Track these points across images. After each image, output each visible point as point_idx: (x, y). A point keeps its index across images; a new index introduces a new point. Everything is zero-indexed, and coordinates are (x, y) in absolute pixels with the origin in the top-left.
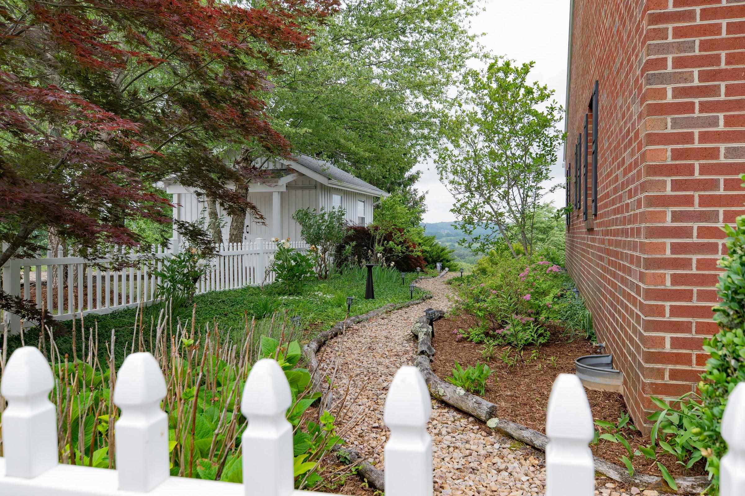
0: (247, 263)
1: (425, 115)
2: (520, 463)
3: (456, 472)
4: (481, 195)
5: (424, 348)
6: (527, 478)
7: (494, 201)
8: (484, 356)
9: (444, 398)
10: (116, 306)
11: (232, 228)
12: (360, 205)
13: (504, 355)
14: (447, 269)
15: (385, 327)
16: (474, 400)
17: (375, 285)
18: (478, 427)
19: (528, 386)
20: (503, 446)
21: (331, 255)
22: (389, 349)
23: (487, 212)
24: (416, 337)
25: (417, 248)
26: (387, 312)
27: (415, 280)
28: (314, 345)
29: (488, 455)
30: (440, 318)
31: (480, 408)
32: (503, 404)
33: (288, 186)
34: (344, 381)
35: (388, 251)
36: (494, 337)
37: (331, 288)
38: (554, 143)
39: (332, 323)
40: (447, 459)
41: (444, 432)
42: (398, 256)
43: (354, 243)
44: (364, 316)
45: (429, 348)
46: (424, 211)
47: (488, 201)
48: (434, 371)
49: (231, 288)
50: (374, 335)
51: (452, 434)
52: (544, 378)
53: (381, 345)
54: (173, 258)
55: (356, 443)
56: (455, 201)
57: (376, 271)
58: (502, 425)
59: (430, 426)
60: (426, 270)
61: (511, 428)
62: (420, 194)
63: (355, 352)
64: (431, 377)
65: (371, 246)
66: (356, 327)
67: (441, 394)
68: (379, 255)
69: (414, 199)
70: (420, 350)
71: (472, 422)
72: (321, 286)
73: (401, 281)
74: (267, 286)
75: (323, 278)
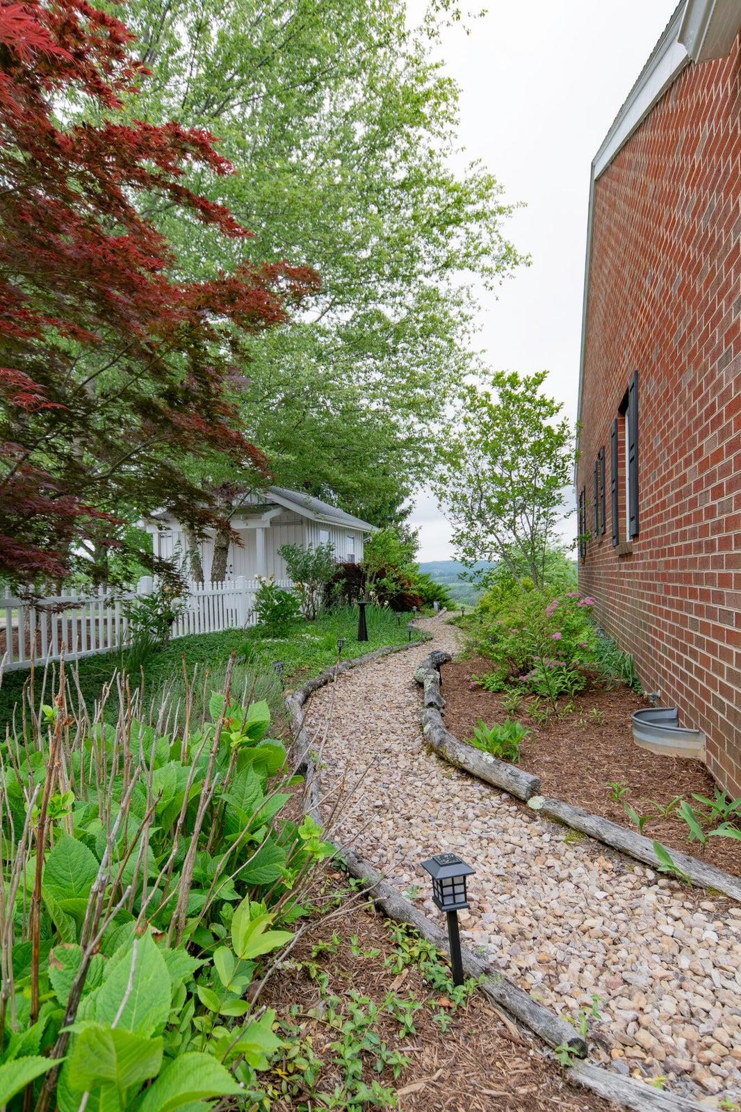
0: (229, 603)
1: (418, 440)
2: (585, 866)
3: (497, 880)
4: (484, 524)
5: (433, 699)
6: (604, 894)
7: (498, 531)
8: (507, 709)
9: (466, 766)
10: (84, 651)
11: (215, 567)
12: (350, 541)
13: (531, 706)
14: (445, 608)
15: (381, 673)
16: (509, 771)
17: (368, 625)
18: (515, 808)
19: (570, 747)
20: (555, 837)
21: (319, 594)
22: (388, 699)
23: (492, 543)
24: (420, 685)
25: (413, 586)
26: (383, 656)
27: (412, 620)
28: (300, 696)
29: (539, 852)
30: (446, 661)
31: (517, 782)
32: (544, 774)
33: (273, 522)
34: (336, 741)
35: (381, 589)
36: (515, 684)
37: (320, 629)
38: (567, 464)
39: (320, 669)
40: (481, 858)
41: (470, 814)
42: (392, 595)
43: (345, 580)
44: (358, 661)
45: (439, 699)
46: (417, 548)
47: (491, 531)
48: (447, 727)
49: (212, 631)
50: (369, 682)
51: (481, 818)
52: (589, 737)
53: (378, 694)
54: (145, 597)
55: (354, 831)
56: (454, 532)
57: (369, 610)
58: (551, 808)
59: (451, 805)
60: (422, 609)
61: (564, 811)
62: (412, 530)
63: (349, 703)
64: (447, 737)
65: (362, 584)
66: (348, 674)
67: (461, 760)
68: (371, 593)
69: (406, 536)
70: (427, 701)
71: (506, 801)
72: (310, 627)
73: (396, 621)
74: (250, 629)
75: (311, 619)
